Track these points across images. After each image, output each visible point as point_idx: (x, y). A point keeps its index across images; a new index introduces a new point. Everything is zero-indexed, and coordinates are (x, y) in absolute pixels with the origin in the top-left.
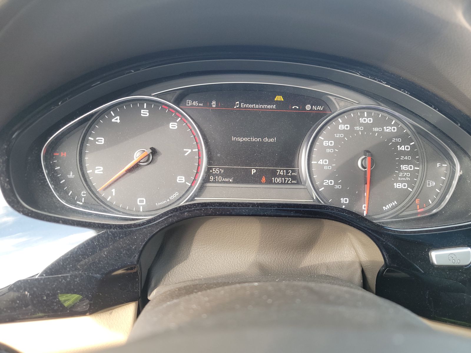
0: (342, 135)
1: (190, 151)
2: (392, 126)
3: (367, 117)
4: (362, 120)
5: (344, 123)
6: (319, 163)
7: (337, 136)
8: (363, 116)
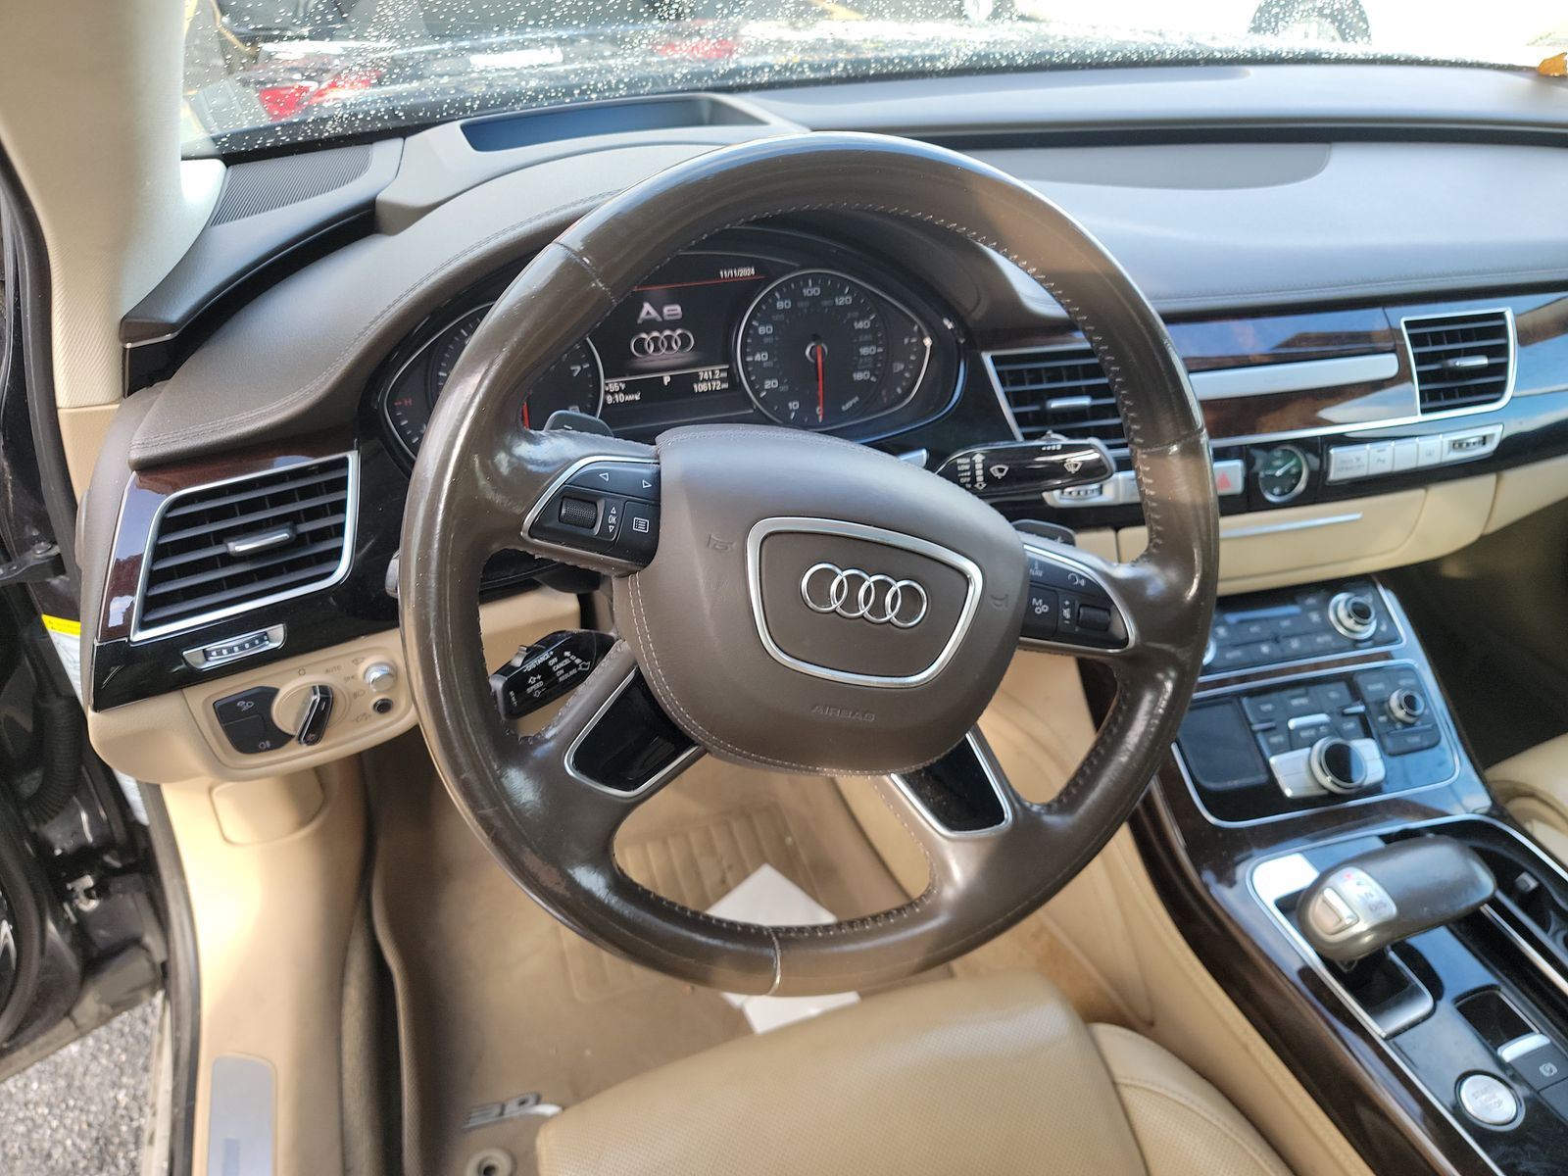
0: (782, 317)
1: (579, 368)
2: (845, 295)
3: (813, 286)
4: (806, 292)
5: (783, 298)
6: (756, 359)
7: (776, 318)
8: (807, 286)
